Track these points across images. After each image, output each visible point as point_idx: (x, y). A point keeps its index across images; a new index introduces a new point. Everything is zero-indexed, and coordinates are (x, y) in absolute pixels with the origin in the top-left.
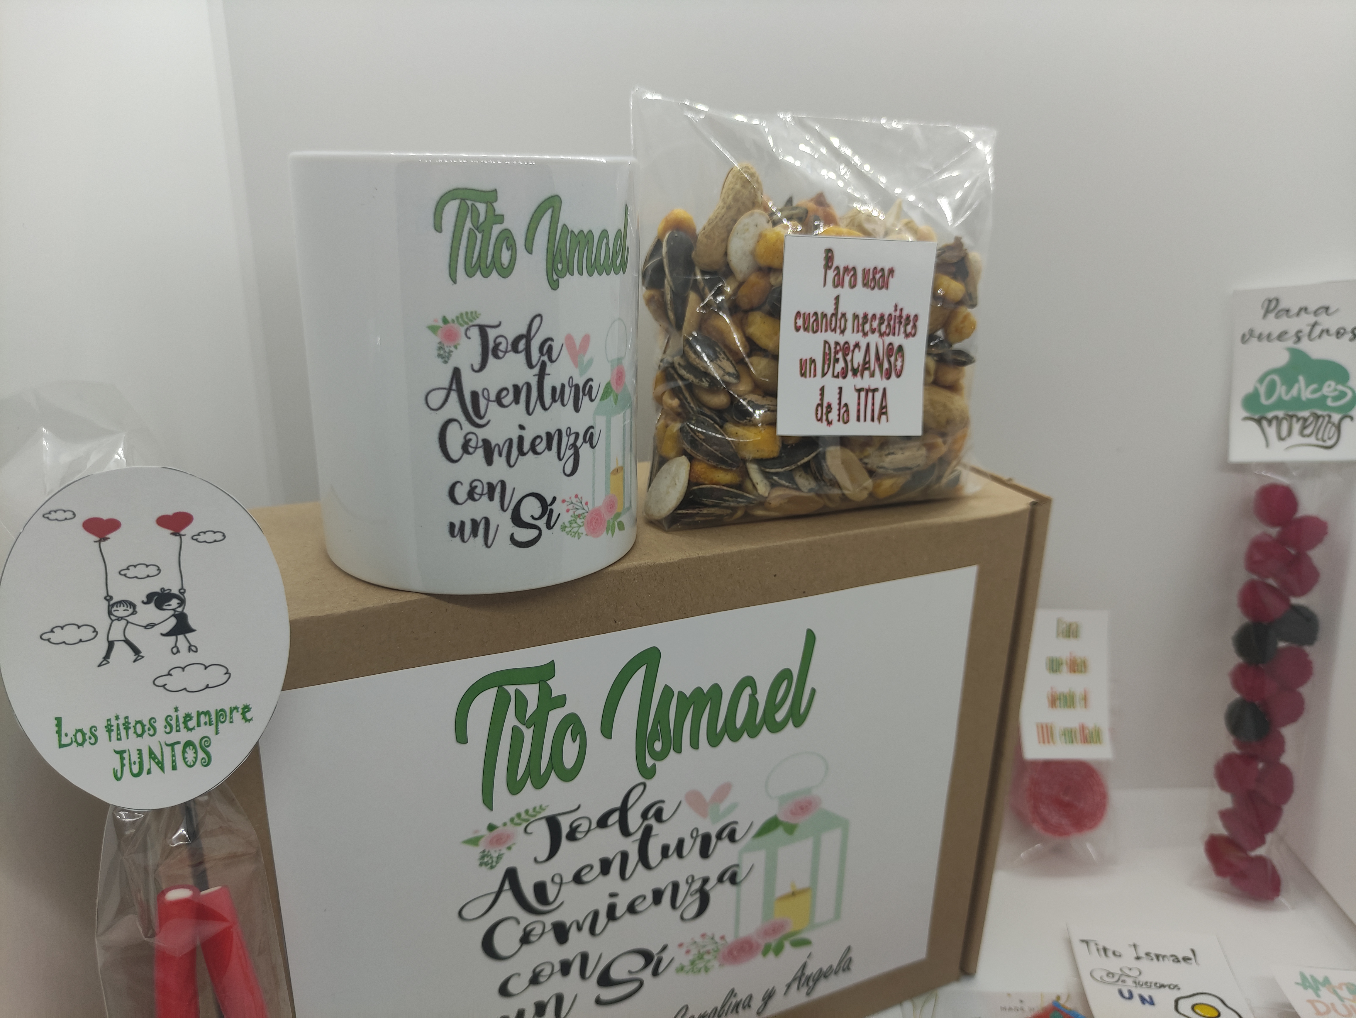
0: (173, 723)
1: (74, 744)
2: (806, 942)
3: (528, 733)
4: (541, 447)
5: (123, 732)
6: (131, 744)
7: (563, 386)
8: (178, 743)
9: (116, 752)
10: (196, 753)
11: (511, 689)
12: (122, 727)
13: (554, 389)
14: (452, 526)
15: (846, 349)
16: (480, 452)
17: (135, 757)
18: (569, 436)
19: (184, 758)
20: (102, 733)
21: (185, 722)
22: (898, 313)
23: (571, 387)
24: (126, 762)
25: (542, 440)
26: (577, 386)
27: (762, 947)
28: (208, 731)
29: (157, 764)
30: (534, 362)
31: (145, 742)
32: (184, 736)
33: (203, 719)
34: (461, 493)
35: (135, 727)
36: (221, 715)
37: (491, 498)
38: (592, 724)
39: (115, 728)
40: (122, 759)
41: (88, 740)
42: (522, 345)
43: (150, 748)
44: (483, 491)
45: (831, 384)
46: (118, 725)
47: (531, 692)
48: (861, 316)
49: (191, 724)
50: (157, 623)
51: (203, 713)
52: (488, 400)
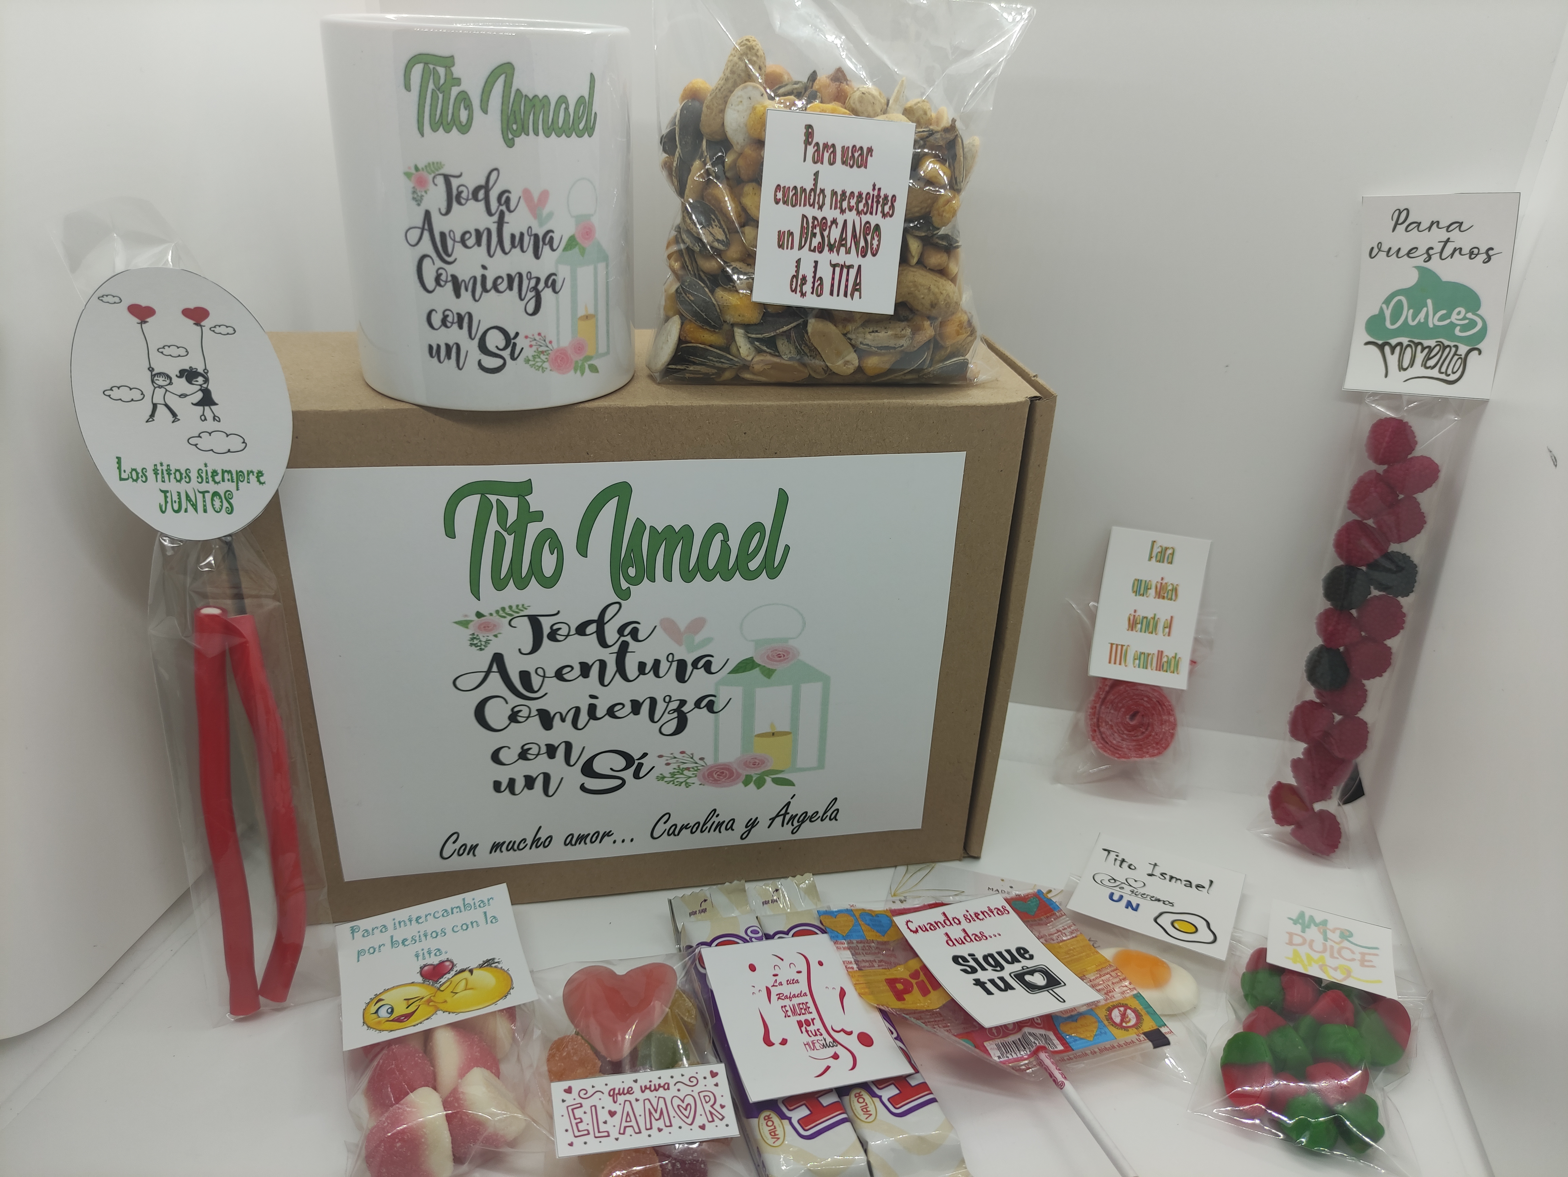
0: (204, 475)
1: (130, 480)
2: (790, 783)
3: (510, 539)
4: (503, 286)
5: (166, 477)
6: (173, 486)
7: (522, 234)
8: (208, 492)
9: (162, 491)
10: (222, 502)
11: (493, 498)
12: (165, 473)
13: (513, 236)
14: (431, 347)
15: (823, 224)
16: (450, 286)
17: (175, 498)
18: (530, 279)
19: (213, 505)
20: (150, 474)
21: (213, 477)
22: (876, 193)
23: (530, 236)
24: (169, 500)
25: (503, 280)
26: (536, 236)
27: (743, 778)
28: (231, 486)
29: (192, 505)
30: (493, 211)
31: (183, 487)
32: (212, 487)
33: (226, 476)
34: (436, 320)
35: (175, 474)
36: (241, 475)
37: (461, 327)
38: (569, 540)
39: (160, 472)
40: (166, 497)
41: (141, 478)
42: (481, 195)
43: (186, 492)
44: (453, 319)
45: (808, 258)
46: (162, 470)
47: (511, 504)
48: (839, 193)
49: (218, 478)
50: (188, 394)
51: (226, 471)
52: (454, 241)
